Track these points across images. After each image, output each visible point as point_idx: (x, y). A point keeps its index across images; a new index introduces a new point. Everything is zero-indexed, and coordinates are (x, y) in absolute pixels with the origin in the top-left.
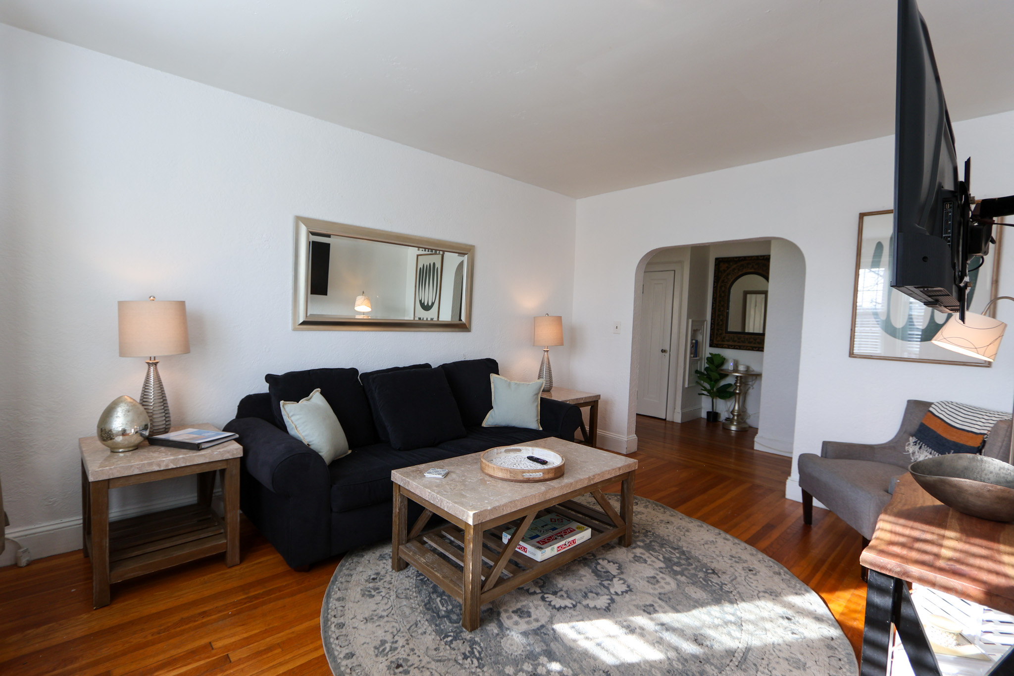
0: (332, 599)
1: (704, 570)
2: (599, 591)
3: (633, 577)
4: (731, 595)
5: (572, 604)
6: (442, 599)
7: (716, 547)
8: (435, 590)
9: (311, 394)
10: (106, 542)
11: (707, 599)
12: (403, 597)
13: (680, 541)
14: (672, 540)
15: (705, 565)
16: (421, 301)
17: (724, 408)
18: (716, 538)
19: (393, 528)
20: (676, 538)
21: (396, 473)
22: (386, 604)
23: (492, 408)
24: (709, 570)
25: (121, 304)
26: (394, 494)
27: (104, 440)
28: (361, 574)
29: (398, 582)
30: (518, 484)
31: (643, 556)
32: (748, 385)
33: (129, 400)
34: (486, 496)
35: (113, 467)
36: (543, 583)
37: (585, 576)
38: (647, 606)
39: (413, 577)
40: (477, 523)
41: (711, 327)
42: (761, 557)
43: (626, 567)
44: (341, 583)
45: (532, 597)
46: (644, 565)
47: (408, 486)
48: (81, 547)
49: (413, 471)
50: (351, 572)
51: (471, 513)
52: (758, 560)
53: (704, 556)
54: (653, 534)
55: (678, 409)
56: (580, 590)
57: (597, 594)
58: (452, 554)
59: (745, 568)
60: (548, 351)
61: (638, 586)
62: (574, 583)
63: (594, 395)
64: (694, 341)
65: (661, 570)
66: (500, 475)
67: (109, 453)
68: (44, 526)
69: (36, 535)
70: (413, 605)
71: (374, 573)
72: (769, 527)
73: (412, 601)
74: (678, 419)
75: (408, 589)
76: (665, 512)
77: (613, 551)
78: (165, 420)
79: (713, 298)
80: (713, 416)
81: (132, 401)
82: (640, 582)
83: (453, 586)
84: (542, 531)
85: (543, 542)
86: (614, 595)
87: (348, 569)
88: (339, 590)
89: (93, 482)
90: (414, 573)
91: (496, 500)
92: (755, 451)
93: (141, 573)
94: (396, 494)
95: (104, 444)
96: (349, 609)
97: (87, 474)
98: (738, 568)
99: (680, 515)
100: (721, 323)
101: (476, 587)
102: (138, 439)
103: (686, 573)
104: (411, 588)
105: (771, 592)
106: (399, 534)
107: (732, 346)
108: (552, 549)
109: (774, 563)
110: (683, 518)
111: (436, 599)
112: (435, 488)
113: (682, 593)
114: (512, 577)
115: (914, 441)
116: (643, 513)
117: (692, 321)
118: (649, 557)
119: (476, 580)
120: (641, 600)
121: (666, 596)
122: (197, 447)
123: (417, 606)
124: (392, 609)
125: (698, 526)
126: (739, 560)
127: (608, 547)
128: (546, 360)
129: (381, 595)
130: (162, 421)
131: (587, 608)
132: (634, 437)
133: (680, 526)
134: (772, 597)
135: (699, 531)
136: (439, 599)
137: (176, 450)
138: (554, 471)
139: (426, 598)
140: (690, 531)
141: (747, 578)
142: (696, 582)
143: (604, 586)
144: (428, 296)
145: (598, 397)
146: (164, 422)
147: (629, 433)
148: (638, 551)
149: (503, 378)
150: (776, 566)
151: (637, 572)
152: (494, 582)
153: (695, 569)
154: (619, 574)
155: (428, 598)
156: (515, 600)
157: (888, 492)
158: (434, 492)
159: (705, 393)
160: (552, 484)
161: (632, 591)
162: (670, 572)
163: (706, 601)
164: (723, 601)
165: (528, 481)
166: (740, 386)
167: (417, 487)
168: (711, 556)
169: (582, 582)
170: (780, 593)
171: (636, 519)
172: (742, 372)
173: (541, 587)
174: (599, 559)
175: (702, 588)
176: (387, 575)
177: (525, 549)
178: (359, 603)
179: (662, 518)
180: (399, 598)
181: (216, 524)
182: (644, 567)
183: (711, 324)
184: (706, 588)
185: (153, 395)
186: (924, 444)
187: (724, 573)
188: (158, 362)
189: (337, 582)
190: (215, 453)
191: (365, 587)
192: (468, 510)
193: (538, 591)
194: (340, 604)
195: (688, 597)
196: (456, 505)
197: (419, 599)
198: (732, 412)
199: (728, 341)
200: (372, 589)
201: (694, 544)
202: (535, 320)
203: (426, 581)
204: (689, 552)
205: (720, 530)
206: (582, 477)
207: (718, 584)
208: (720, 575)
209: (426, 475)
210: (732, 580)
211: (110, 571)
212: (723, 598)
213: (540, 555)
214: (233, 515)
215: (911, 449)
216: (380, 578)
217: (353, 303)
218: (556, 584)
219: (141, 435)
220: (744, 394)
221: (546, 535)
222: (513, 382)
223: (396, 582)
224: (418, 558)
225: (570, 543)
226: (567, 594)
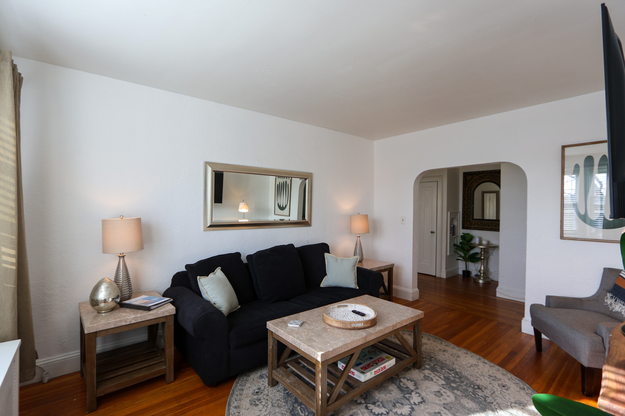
0: (231, 407)
1: (472, 386)
2: (403, 402)
3: (425, 392)
4: (492, 405)
5: (386, 411)
6: (301, 407)
7: (478, 369)
8: (296, 401)
9: (215, 270)
10: (95, 371)
11: (476, 408)
12: (276, 406)
13: (453, 364)
14: (448, 364)
15: (472, 383)
16: (278, 204)
17: (474, 268)
18: (477, 362)
19: (268, 359)
20: (451, 362)
21: (270, 324)
22: (266, 411)
23: (326, 275)
24: (475, 386)
25: (104, 222)
26: (269, 337)
27: (94, 306)
28: (249, 389)
29: (273, 395)
30: (348, 331)
31: (430, 376)
32: (489, 253)
33: (108, 280)
34: (328, 340)
35: (99, 324)
36: (366, 396)
37: (393, 390)
38: (436, 413)
39: (282, 391)
40: (323, 360)
41: (463, 216)
42: (510, 376)
43: (420, 384)
44: (237, 395)
45: (359, 407)
46: (431, 382)
47: (277, 332)
48: (79, 370)
49: (280, 322)
50: (243, 388)
51: (320, 354)
52: (508, 378)
53: (471, 375)
54: (435, 360)
55: (444, 270)
56: (391, 401)
57: (402, 404)
58: (306, 377)
59: (500, 385)
60: (359, 236)
61: (429, 398)
62: (386, 396)
63: (390, 264)
64: (452, 226)
65: (443, 386)
66: (336, 324)
67: (96, 313)
68: (58, 357)
69: (53, 363)
70: (283, 412)
71: (257, 388)
72: (513, 354)
73: (282, 409)
74: (444, 276)
75: (279, 400)
76: (442, 343)
77: (409, 372)
78: (129, 291)
79: (463, 198)
80: (467, 273)
81: (110, 281)
82: (430, 395)
83: (308, 400)
84: (363, 360)
85: (365, 368)
86: (413, 405)
87: (241, 385)
88: (236, 400)
89: (87, 334)
90: (282, 388)
91: (335, 344)
92: (497, 298)
93: (115, 389)
94: (270, 337)
95: (93, 308)
96: (242, 414)
97: (84, 328)
98: (495, 385)
99: (452, 345)
100: (469, 214)
101: (324, 402)
102: (113, 304)
103: (460, 388)
104: (281, 399)
105: (520, 403)
106: (272, 363)
107: (477, 228)
108: (371, 373)
109: (519, 381)
110: (454, 347)
111: (297, 407)
112: (295, 335)
113: (459, 404)
114: (346, 393)
115: (610, 296)
116: (427, 344)
117: (450, 213)
118: (434, 377)
119: (324, 398)
120: (432, 409)
121: (449, 406)
122: (148, 309)
123: (286, 413)
124: (270, 415)
125: (465, 353)
126: (495, 379)
127: (407, 369)
128: (358, 242)
129: (262, 405)
130: (128, 291)
131: (396, 414)
132: (417, 290)
133: (453, 353)
134: (521, 407)
135: (466, 357)
136: (299, 408)
137: (136, 311)
138: (370, 321)
139: (291, 406)
140: (460, 357)
141: (502, 392)
142: (468, 395)
143: (406, 398)
144: (283, 201)
145: (393, 265)
146: (129, 292)
147: (413, 288)
148: (427, 372)
149: (333, 255)
150: (521, 383)
151: (427, 387)
152: (335, 398)
153: (466, 385)
154: (415, 389)
155: (292, 407)
156: (348, 409)
157: (597, 334)
158: (295, 338)
159: (461, 258)
160: (370, 331)
161: (425, 402)
162: (449, 388)
163: (476, 410)
164: (487, 409)
165: (354, 329)
166: (484, 254)
167: (284, 334)
168: (476, 376)
169: (391, 395)
170: (526, 404)
171: (423, 348)
172: (485, 245)
173: (365, 399)
174: (401, 378)
175: (472, 399)
176: (265, 389)
177: (353, 373)
178: (249, 410)
179: (440, 348)
180: (273, 406)
181: (159, 355)
182: (432, 384)
183: (463, 214)
184: (475, 400)
185: (122, 275)
186: (618, 299)
187: (486, 388)
188: (125, 256)
189: (234, 395)
190: (159, 312)
191: (252, 399)
192: (318, 352)
193: (363, 402)
194: (237, 410)
195: (463, 407)
196: (310, 348)
197: (286, 407)
198: (480, 271)
199: (474, 225)
200: (256, 400)
201: (464, 366)
202: (351, 217)
203: (290, 394)
204: (461, 373)
205: (480, 356)
206: (388, 325)
207: (483, 397)
208: (483, 390)
209: (289, 325)
210: (492, 394)
211: (97, 389)
212: (487, 407)
213: (363, 378)
214: (170, 351)
215: (609, 301)
216: (261, 392)
217: (237, 207)
218: (374, 397)
219: (116, 302)
220: (487, 259)
221: (366, 363)
222: (339, 258)
223: (271, 395)
224: (285, 380)
225: (382, 369)
226: (382, 404)
